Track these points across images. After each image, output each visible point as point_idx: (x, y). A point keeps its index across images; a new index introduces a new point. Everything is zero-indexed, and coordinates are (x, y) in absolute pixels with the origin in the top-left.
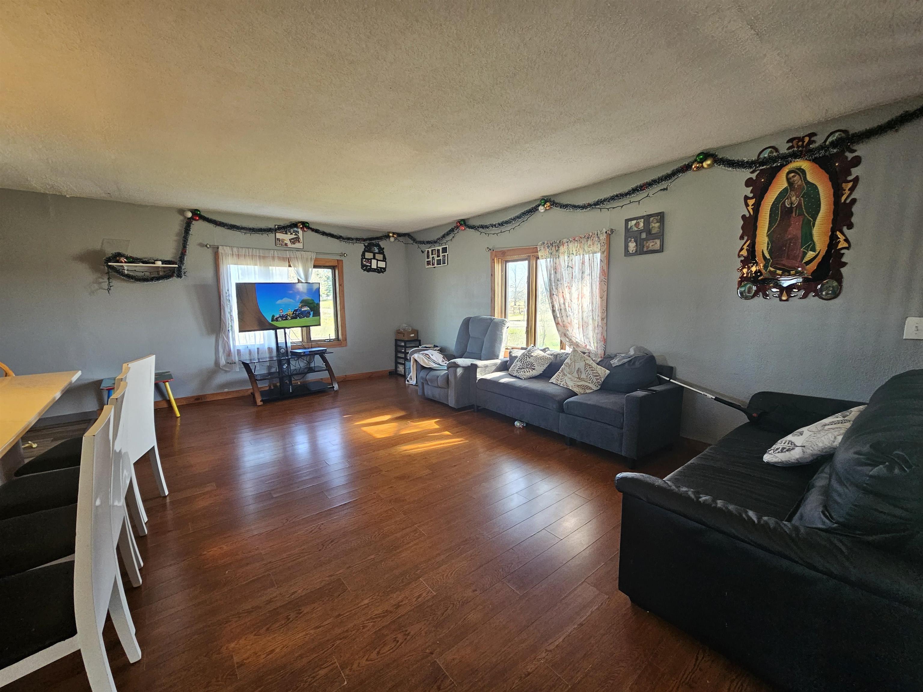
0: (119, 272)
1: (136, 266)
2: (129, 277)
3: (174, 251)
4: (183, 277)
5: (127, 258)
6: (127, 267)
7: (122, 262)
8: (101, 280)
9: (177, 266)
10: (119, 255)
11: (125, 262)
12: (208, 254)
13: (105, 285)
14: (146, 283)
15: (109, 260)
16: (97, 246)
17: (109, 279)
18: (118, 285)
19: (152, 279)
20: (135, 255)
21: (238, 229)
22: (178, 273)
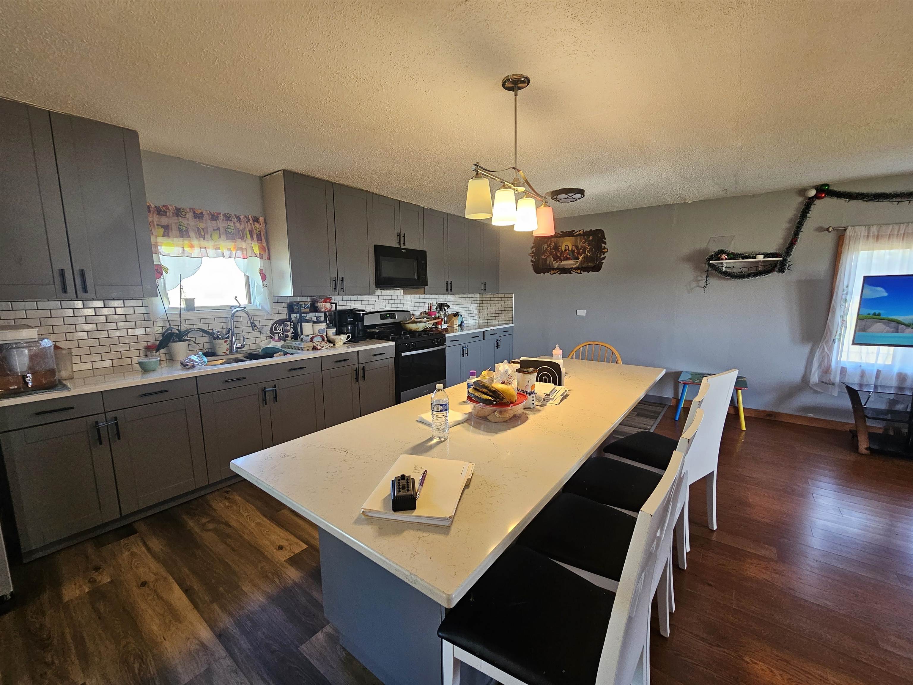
0: (717, 269)
1: (735, 263)
2: (726, 274)
3: (781, 241)
4: (786, 271)
5: (728, 254)
6: (726, 264)
7: (722, 259)
8: (699, 278)
9: (781, 259)
10: (722, 252)
11: (726, 259)
12: (829, 239)
13: (702, 284)
14: (741, 280)
15: (711, 258)
16: (703, 246)
17: (707, 277)
18: (715, 283)
19: (749, 276)
20: (736, 251)
21: (887, 198)
22: (781, 267)
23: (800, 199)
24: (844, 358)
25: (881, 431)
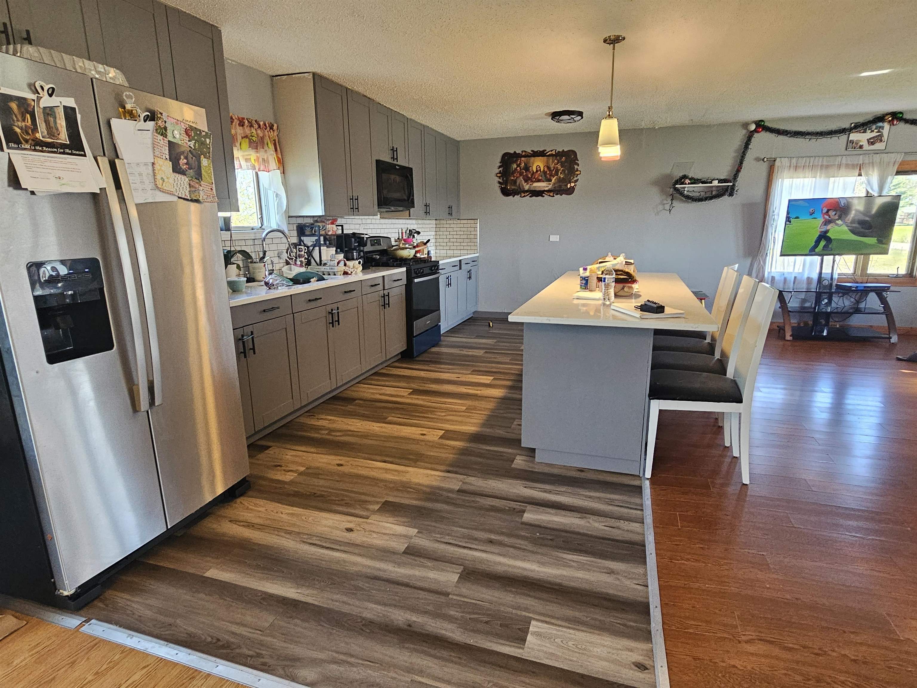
0: (680, 193)
1: (694, 187)
2: (688, 197)
3: (729, 168)
4: (735, 195)
5: (690, 179)
6: (688, 188)
7: (686, 184)
8: (665, 202)
9: (731, 184)
10: (685, 177)
11: (689, 184)
12: (764, 167)
13: (667, 207)
14: (700, 203)
15: (677, 182)
16: (668, 171)
17: (672, 200)
18: (678, 205)
19: (706, 199)
20: (696, 177)
21: (802, 136)
22: (730, 191)
23: (744, 132)
24: (773, 270)
25: (796, 325)
